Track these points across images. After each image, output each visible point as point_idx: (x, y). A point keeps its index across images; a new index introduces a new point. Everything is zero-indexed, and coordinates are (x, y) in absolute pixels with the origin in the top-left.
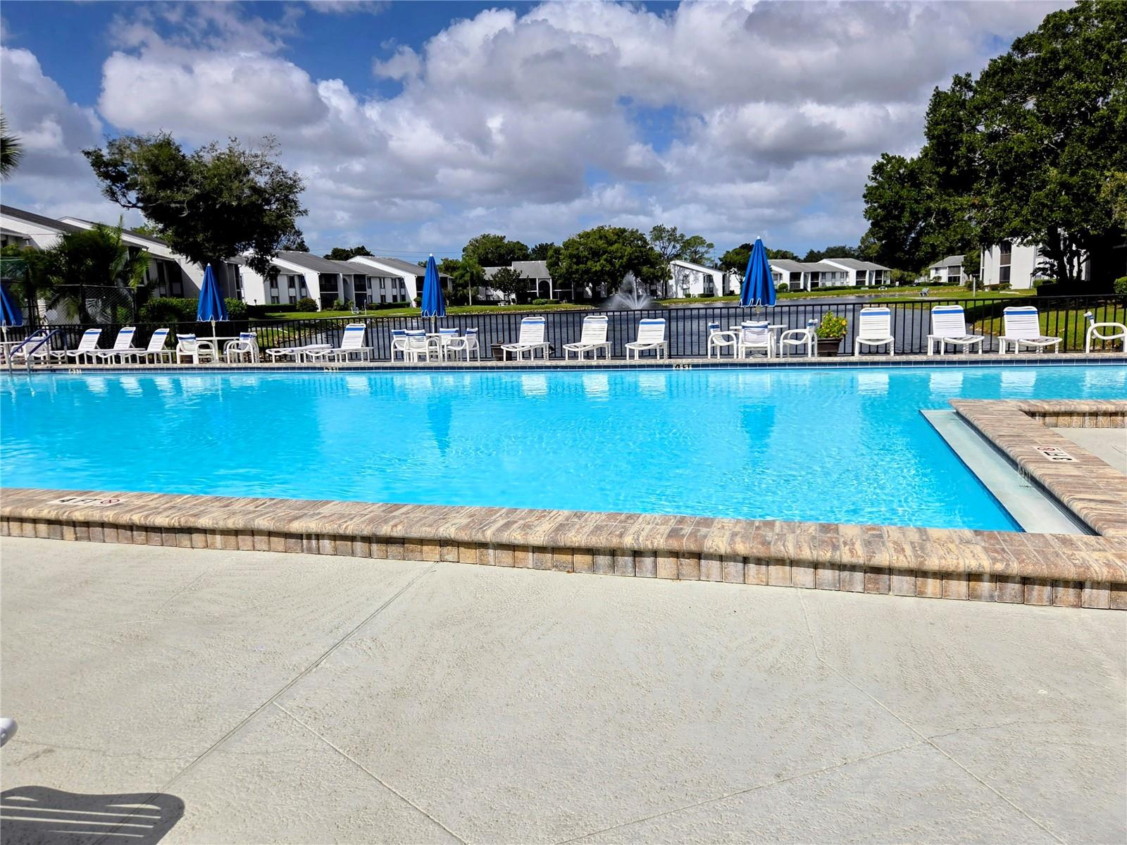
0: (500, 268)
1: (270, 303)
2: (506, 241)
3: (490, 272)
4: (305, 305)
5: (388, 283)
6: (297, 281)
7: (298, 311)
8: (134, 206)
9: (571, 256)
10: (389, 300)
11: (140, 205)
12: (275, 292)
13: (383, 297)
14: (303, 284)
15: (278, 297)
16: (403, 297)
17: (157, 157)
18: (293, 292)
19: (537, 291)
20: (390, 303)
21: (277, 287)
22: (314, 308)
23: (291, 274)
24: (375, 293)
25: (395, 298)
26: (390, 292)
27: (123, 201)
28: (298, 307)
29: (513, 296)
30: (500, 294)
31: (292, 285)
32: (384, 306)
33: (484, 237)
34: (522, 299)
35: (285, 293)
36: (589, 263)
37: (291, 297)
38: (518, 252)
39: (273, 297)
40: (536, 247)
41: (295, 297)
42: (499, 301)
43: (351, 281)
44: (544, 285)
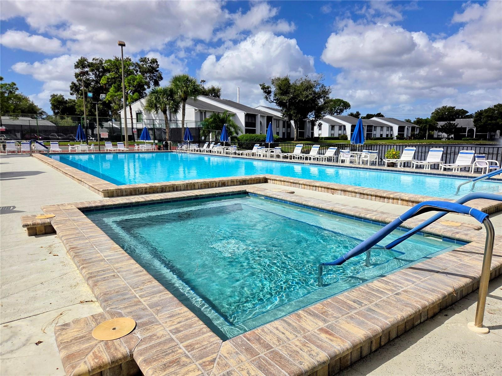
0: (446, 122)
1: (330, 136)
2: (456, 108)
3: (441, 124)
4: (343, 137)
5: (385, 129)
6: (342, 127)
7: (340, 140)
8: (273, 102)
9: (488, 116)
10: (384, 136)
11: (275, 101)
12: (333, 132)
13: (381, 135)
14: (345, 129)
15: (334, 134)
16: (391, 135)
17: (281, 85)
18: (340, 132)
19: (466, 134)
20: (384, 138)
21: (334, 130)
22: (346, 139)
23: (341, 125)
24: (377, 133)
25: (387, 135)
26: (385, 133)
27: (269, 100)
28: (340, 138)
29: (453, 136)
30: (445, 135)
31: (340, 129)
32: (381, 138)
33: (443, 107)
34: (457, 137)
35: (337, 132)
36: (498, 120)
37: (339, 134)
38: (462, 114)
39: (332, 134)
40: (478, 111)
41: (341, 134)
42: (442, 138)
43: (365, 128)
44: (471, 131)
